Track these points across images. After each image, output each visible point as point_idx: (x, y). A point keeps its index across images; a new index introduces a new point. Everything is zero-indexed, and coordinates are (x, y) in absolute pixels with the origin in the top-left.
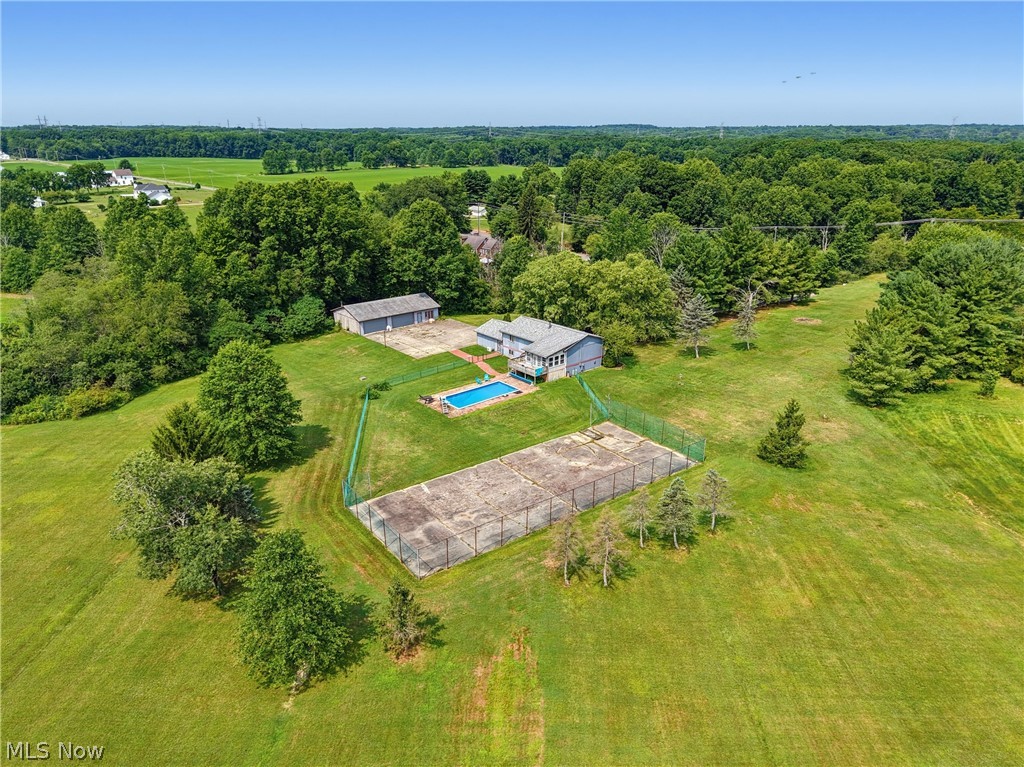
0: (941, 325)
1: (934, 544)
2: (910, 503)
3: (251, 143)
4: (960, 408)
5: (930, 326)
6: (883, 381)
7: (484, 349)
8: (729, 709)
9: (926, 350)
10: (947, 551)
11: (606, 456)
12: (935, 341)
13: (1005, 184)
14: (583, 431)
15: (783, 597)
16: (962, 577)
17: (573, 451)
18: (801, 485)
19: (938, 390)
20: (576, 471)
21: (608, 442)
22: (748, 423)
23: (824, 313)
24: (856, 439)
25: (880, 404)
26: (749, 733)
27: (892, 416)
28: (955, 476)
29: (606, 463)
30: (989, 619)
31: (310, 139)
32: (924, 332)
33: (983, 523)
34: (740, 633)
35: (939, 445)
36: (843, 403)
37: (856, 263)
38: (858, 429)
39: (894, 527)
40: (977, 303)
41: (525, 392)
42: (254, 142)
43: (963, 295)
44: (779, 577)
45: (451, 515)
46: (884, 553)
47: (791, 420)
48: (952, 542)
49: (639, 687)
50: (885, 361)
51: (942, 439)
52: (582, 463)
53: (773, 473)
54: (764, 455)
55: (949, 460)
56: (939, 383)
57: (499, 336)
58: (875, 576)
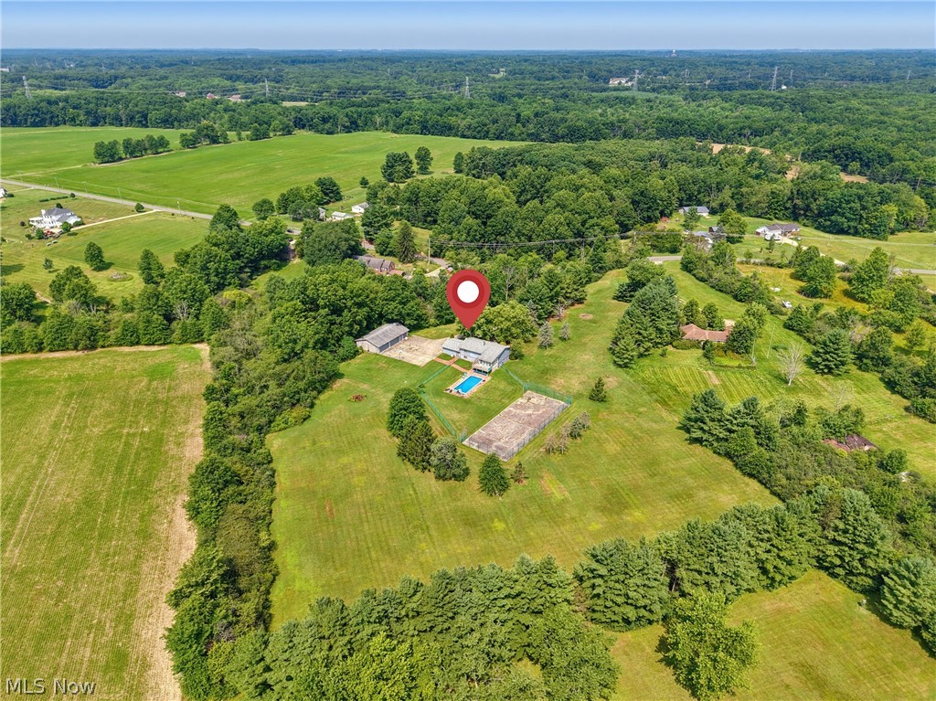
0: (646, 330)
1: (651, 423)
2: (641, 410)
3: (36, 112)
4: (655, 363)
5: (641, 331)
6: (627, 358)
7: (449, 356)
8: (608, 478)
9: (641, 341)
10: (654, 425)
11: (537, 407)
12: (644, 337)
13: (669, 192)
14: (522, 396)
15: (612, 448)
16: (659, 433)
17: (523, 407)
18: (607, 408)
19: (646, 356)
20: (530, 415)
21: (534, 400)
22: (580, 383)
23: (593, 309)
24: (621, 385)
25: (626, 367)
26: (614, 482)
27: (632, 372)
28: (655, 396)
29: (538, 411)
30: (666, 444)
31: (97, 105)
32: (639, 334)
33: (664, 414)
34: (604, 460)
35: (649, 383)
36: (612, 367)
37: (600, 268)
38: (621, 380)
39: (638, 419)
40: (658, 317)
41: (487, 380)
42: (39, 111)
43: (653, 314)
44: (609, 442)
45: (499, 440)
46: (637, 429)
47: (600, 384)
48: (655, 422)
49: (585, 478)
50: (627, 350)
51: (650, 380)
52: (530, 412)
53: (596, 405)
54: (591, 398)
55: (653, 390)
56: (646, 353)
57: (458, 350)
58: (635, 437)
